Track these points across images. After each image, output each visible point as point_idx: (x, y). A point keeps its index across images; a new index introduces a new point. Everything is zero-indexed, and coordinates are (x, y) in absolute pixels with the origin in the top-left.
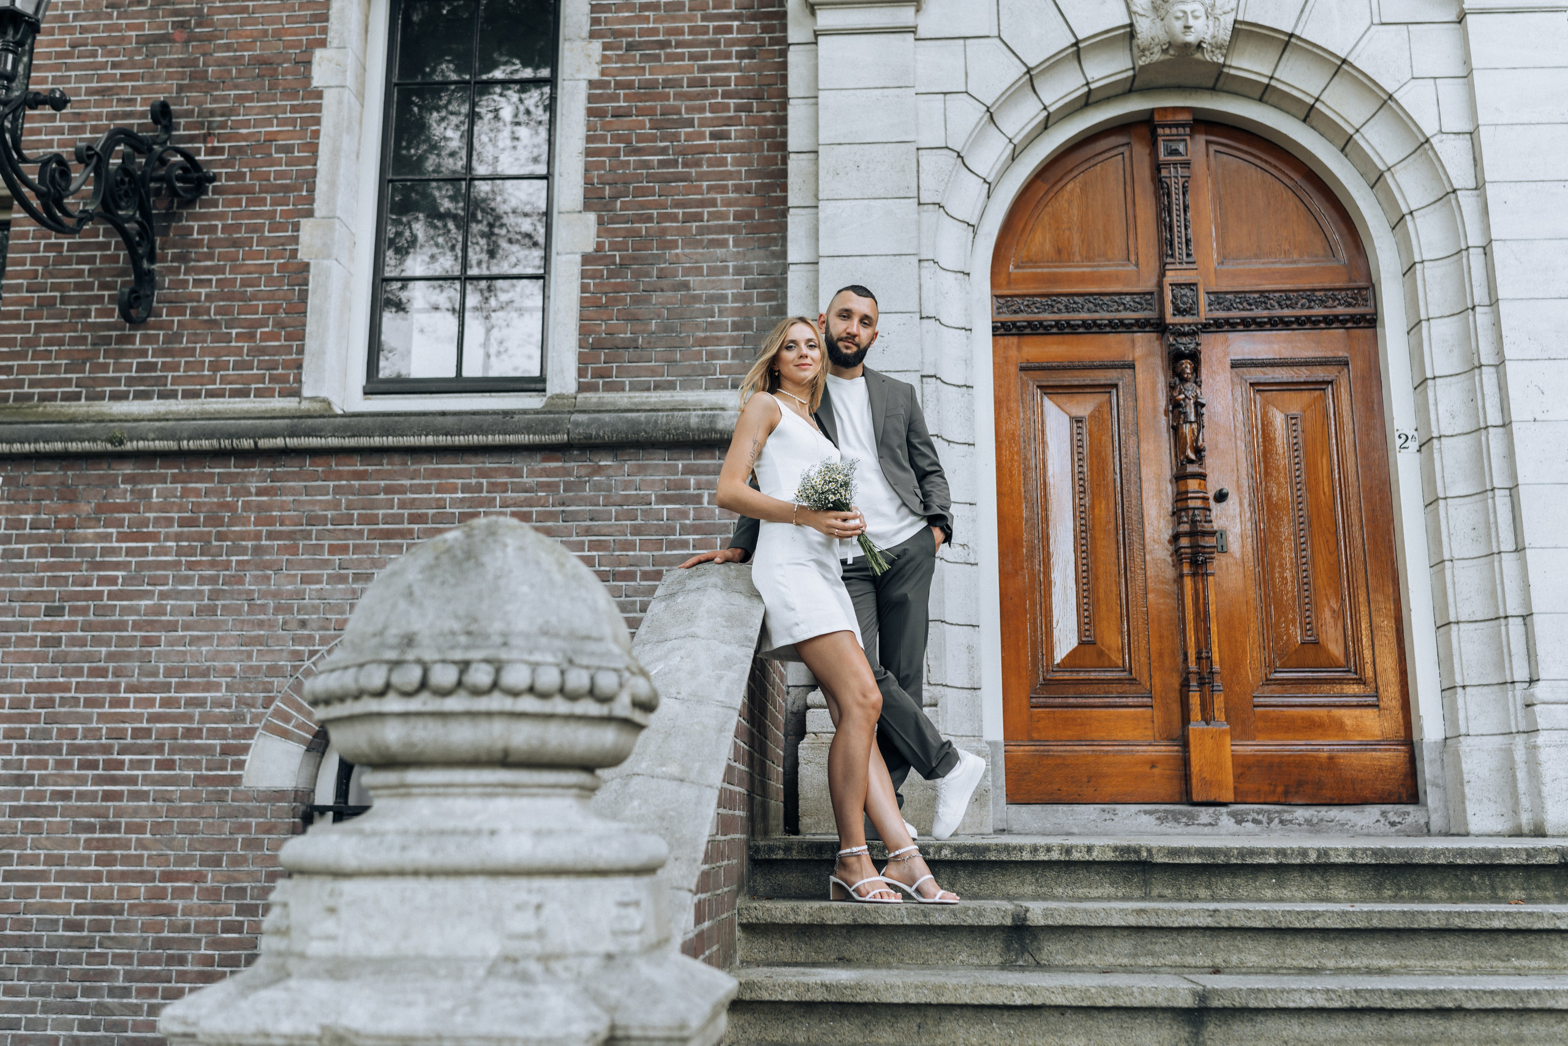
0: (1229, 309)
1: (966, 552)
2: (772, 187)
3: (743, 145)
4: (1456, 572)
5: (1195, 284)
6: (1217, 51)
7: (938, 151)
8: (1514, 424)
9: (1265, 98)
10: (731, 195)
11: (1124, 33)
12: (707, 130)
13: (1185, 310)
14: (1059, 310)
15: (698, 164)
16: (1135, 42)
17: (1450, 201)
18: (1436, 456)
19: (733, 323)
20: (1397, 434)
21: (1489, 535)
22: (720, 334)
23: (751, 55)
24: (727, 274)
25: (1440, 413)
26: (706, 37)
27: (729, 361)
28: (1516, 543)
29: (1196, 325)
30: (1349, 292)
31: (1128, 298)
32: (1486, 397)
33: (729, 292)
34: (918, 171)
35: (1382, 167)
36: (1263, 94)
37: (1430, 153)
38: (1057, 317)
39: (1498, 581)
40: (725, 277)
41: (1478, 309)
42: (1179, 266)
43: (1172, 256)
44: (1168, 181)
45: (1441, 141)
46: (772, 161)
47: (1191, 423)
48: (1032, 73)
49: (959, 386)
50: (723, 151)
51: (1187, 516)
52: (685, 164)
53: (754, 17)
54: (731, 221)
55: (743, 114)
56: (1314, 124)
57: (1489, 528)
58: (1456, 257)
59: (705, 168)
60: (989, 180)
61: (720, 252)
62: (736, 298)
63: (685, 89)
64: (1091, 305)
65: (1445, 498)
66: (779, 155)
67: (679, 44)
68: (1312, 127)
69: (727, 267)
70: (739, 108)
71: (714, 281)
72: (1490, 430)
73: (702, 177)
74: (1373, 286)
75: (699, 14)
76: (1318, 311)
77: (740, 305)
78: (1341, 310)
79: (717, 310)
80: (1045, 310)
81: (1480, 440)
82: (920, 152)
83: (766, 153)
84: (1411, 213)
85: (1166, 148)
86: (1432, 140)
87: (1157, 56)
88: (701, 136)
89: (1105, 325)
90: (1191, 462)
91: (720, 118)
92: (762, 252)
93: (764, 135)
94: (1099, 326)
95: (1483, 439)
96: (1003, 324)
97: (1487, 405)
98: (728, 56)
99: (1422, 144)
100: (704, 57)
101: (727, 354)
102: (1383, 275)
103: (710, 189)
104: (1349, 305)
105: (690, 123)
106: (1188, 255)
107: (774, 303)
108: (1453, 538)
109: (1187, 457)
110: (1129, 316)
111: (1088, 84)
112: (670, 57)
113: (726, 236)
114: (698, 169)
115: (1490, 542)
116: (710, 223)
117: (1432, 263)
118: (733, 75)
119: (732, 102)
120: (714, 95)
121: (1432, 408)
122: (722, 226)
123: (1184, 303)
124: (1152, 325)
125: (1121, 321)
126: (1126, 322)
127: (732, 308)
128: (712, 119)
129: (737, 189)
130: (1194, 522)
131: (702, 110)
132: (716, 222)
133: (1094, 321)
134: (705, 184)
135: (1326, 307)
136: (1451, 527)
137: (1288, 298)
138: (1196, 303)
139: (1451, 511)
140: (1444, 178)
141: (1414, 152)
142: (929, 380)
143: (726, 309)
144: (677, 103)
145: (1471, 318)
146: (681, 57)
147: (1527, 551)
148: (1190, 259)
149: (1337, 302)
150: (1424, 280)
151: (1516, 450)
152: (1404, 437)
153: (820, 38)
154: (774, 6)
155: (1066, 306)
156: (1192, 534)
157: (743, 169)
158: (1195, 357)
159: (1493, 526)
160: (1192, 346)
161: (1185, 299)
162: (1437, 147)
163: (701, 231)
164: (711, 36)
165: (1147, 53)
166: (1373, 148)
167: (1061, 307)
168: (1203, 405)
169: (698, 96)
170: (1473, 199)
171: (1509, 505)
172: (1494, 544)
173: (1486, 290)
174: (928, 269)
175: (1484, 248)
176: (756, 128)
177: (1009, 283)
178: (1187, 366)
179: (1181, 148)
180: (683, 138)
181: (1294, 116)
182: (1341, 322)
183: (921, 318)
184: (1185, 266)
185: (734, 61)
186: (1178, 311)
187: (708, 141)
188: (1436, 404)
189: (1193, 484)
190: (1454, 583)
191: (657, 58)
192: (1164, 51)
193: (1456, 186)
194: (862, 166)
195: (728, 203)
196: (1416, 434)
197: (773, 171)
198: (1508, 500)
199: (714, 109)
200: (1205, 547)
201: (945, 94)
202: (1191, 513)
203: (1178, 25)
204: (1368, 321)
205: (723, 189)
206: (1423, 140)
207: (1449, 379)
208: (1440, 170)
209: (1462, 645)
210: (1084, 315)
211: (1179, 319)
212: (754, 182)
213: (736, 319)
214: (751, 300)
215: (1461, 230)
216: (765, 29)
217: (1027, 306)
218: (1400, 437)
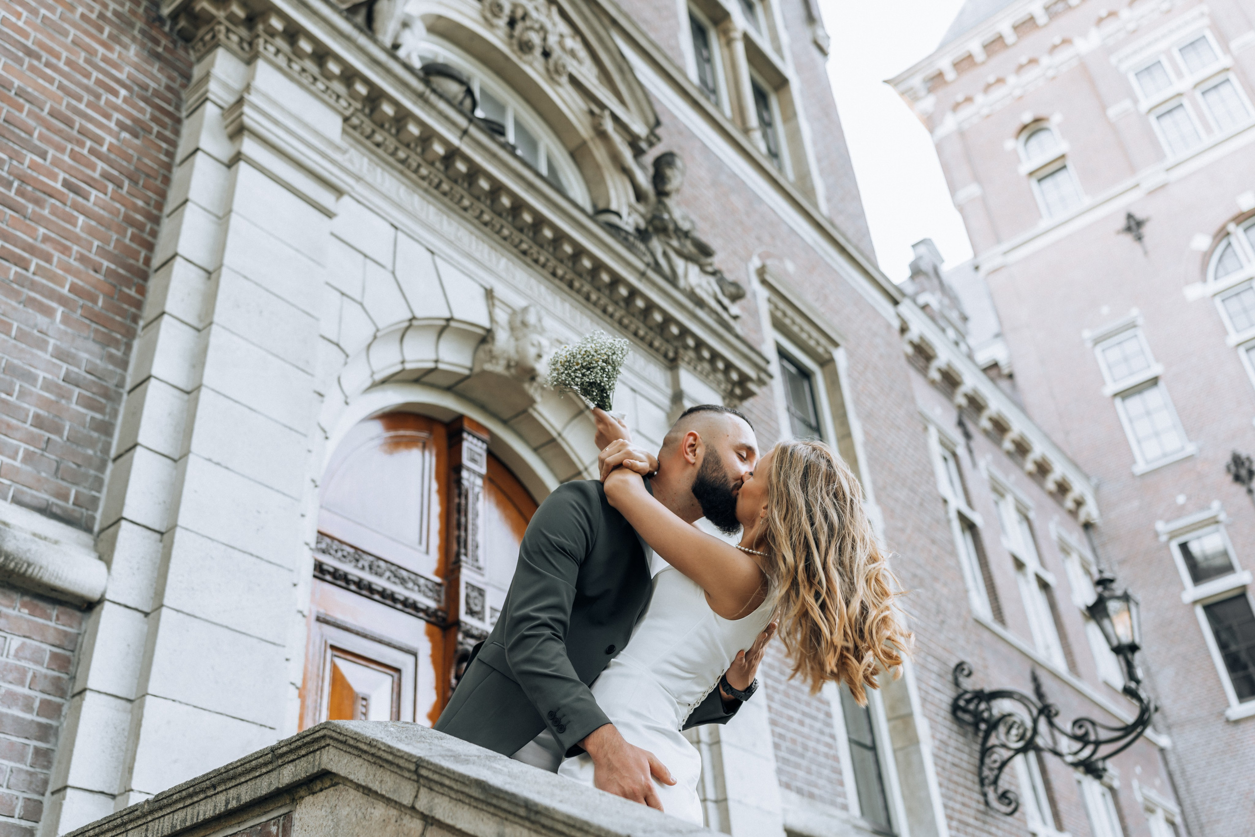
2: (128, 283)
3: (102, 217)
5: (483, 592)
6: (539, 391)
7: (329, 344)
9: (541, 450)
10: (72, 261)
11: (479, 334)
12: (62, 175)
13: (475, 612)
14: (364, 568)
15: (37, 202)
16: (487, 347)
19: (37, 416)
22: (14, 422)
23: (136, 136)
24: (45, 350)
26: (85, 81)
27: (17, 464)
29: (482, 630)
31: (421, 581)
33: (41, 374)
36: (543, 445)
38: (360, 574)
40: (40, 353)
42: (471, 567)
43: (466, 555)
46: (135, 255)
48: (415, 323)
50: (75, 206)
52: (20, 193)
53: (146, 100)
54: (65, 291)
55: (111, 187)
59: (46, 212)
60: (349, 401)
61: (41, 320)
62: (48, 386)
63: (45, 114)
64: (392, 575)
66: (143, 253)
67: (48, 65)
69: (46, 343)
70: (105, 176)
71: (22, 350)
73: (39, 220)
75: (83, 54)
77: (52, 397)
79: (17, 388)
80: (350, 563)
83: (127, 241)
85: (468, 454)
87: (499, 368)
88: (53, 177)
89: (400, 602)
91: (81, 172)
92: (96, 348)
93: (130, 221)
94: (395, 600)
98: (108, 117)
100: (79, 99)
101: (17, 453)
103: (46, 239)
105: (43, 155)
106: (476, 560)
107: (98, 416)
110: (420, 599)
111: (437, 361)
112: (32, 68)
113: (54, 305)
114: (37, 209)
116: (37, 278)
118: (109, 139)
119: (100, 165)
120: (82, 144)
122: (52, 291)
123: (474, 605)
126: (418, 605)
127: (40, 396)
128: (71, 167)
129: (82, 259)
131: (62, 150)
132: (44, 281)
133: (392, 593)
134: (42, 231)
138: (484, 611)
143: (31, 393)
144: (32, 123)
146: (51, 81)
148: (478, 565)
153: (242, 166)
154: (170, 104)
157: (96, 243)
161: (475, 601)
163: (20, 280)
164: (91, 83)
165: (494, 361)
167: (366, 565)
169: (58, 132)
176: (123, 209)
179: (479, 461)
180: (27, 162)
181: (556, 475)
185: (112, 125)
186: (469, 611)
187: (59, 186)
191: (20, 61)
192: (508, 366)
195: (68, 269)
197: (131, 265)
199: (74, 155)
201: (343, 294)
203: (532, 352)
205: (65, 250)
210: (384, 583)
211: (469, 619)
212: (106, 263)
213: (41, 412)
214: (69, 399)
216: (154, 119)
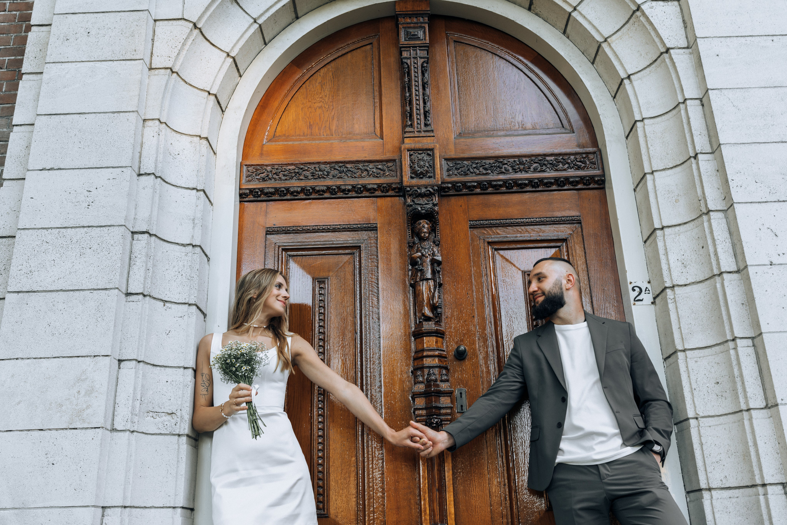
0: (466, 175)
1: (173, 421)
4: (702, 431)
5: (432, 150)
7: (174, 22)
8: (750, 269)
13: (422, 173)
14: (306, 177)
17: (664, 61)
18: (671, 306)
20: (630, 287)
21: (735, 390)
25: (671, 262)
28: (766, 399)
29: (432, 187)
30: (578, 157)
31: (371, 166)
32: (717, 242)
34: (153, 40)
35: (600, 39)
37: (642, 19)
38: (303, 184)
39: (751, 443)
41: (700, 156)
42: (417, 134)
43: (411, 126)
44: (409, 62)
45: (652, 8)
47: (427, 279)
49: (183, 245)
51: (423, 376)
56: (538, 11)
57: (734, 382)
58: (674, 112)
60: (233, 54)
64: (336, 172)
65: (684, 351)
68: (537, 14)
72: (725, 276)
74: (600, 151)
76: (550, 174)
78: (571, 173)
80: (292, 178)
81: (715, 288)
82: (157, 23)
84: (629, 77)
85: (407, 34)
86: (643, 7)
89: (349, 191)
90: (428, 319)
94: (344, 191)
95: (718, 286)
96: (251, 191)
97: (719, 250)
99: (634, 12)
102: (607, 139)
104: (579, 168)
106: (426, 125)
108: (695, 393)
109: (423, 315)
110: (371, 181)
115: (737, 397)
117: (652, 120)
121: (662, 257)
123: (420, 167)
124: (394, 189)
125: (364, 186)
126: (369, 187)
130: (428, 384)
133: (339, 187)
135: (557, 170)
136: (693, 382)
137: (521, 163)
138: (433, 166)
139: (691, 364)
140: (657, 40)
141: (627, 22)
142: (140, 236)
145: (694, 166)
147: (780, 407)
148: (429, 128)
149: (567, 166)
150: (645, 136)
151: (756, 295)
152: (637, 290)
155: (313, 173)
156: (427, 394)
158: (431, 216)
159: (738, 380)
160: (428, 206)
161: (422, 163)
162: (647, 12)
166: (590, 23)
167: (308, 173)
168: (439, 263)
170: (686, 57)
171: (753, 356)
172: (742, 400)
173: (707, 138)
174: (152, 128)
175: (701, 100)
177: (261, 154)
178: (425, 226)
179: (420, 34)
181: (520, 6)
182: (571, 183)
183: (140, 175)
184: (423, 134)
186: (416, 174)
188: (666, 254)
189: (429, 342)
190: (701, 444)
193: (668, 45)
194: (93, 32)
196: (649, 286)
198: (751, 350)
200: (440, 408)
202: (426, 371)
204: (597, 182)
206: (635, 8)
207: (678, 228)
208: (653, 33)
209: (717, 516)
210: (329, 182)
211: (415, 181)
212: (8, 59)
215: (677, 85)
217: (275, 173)
218: (633, 290)
